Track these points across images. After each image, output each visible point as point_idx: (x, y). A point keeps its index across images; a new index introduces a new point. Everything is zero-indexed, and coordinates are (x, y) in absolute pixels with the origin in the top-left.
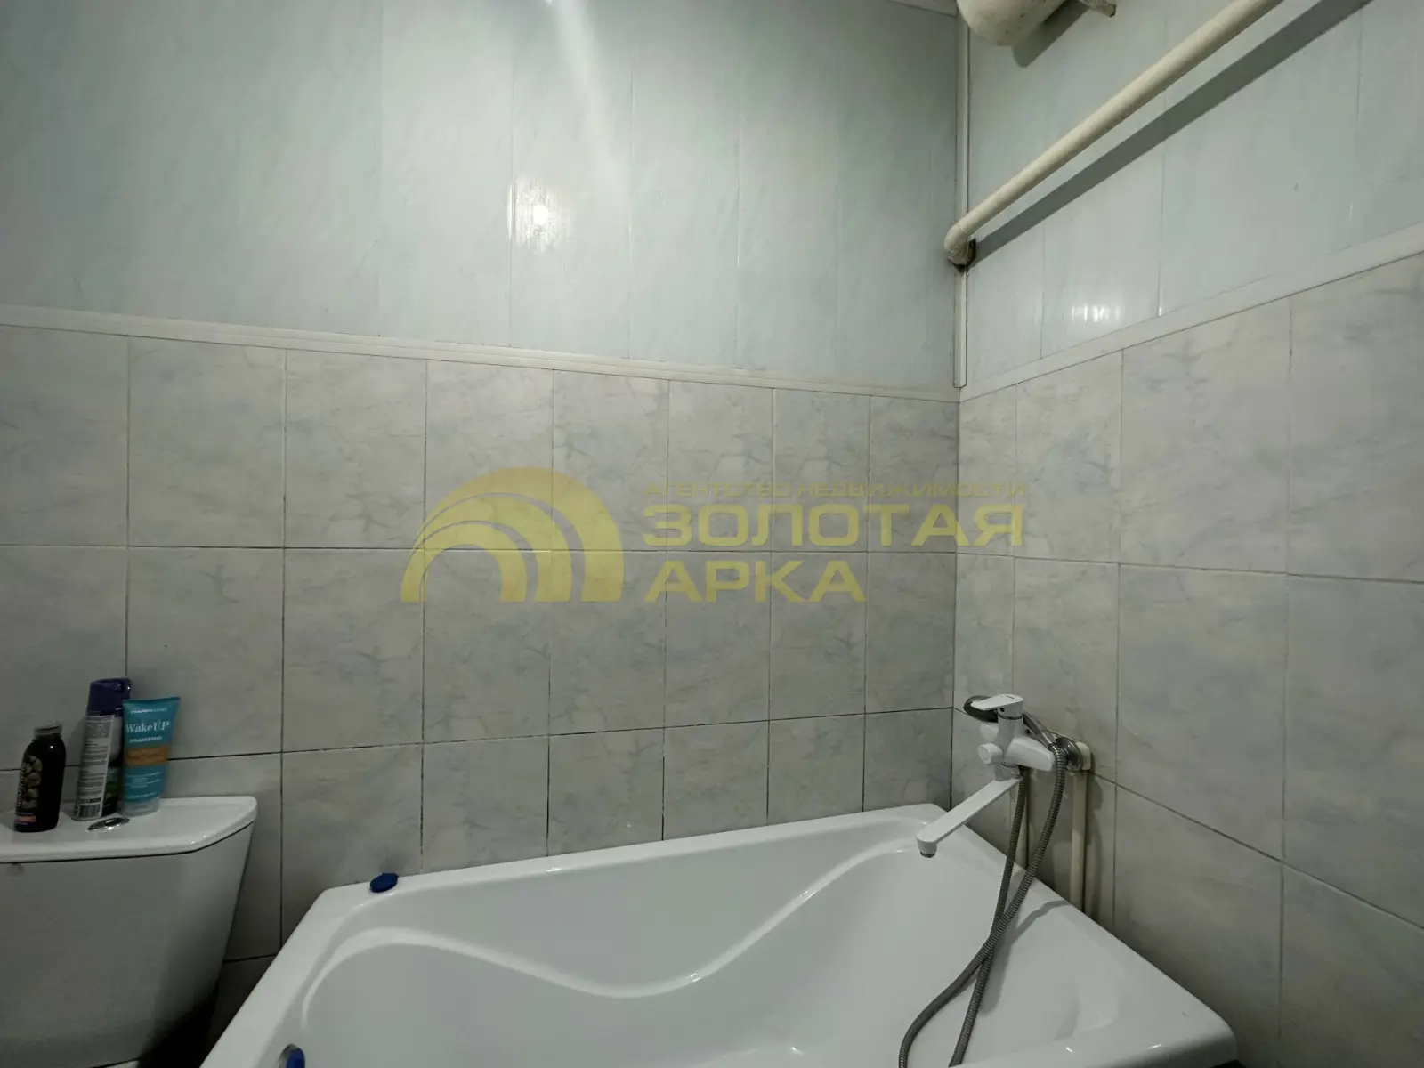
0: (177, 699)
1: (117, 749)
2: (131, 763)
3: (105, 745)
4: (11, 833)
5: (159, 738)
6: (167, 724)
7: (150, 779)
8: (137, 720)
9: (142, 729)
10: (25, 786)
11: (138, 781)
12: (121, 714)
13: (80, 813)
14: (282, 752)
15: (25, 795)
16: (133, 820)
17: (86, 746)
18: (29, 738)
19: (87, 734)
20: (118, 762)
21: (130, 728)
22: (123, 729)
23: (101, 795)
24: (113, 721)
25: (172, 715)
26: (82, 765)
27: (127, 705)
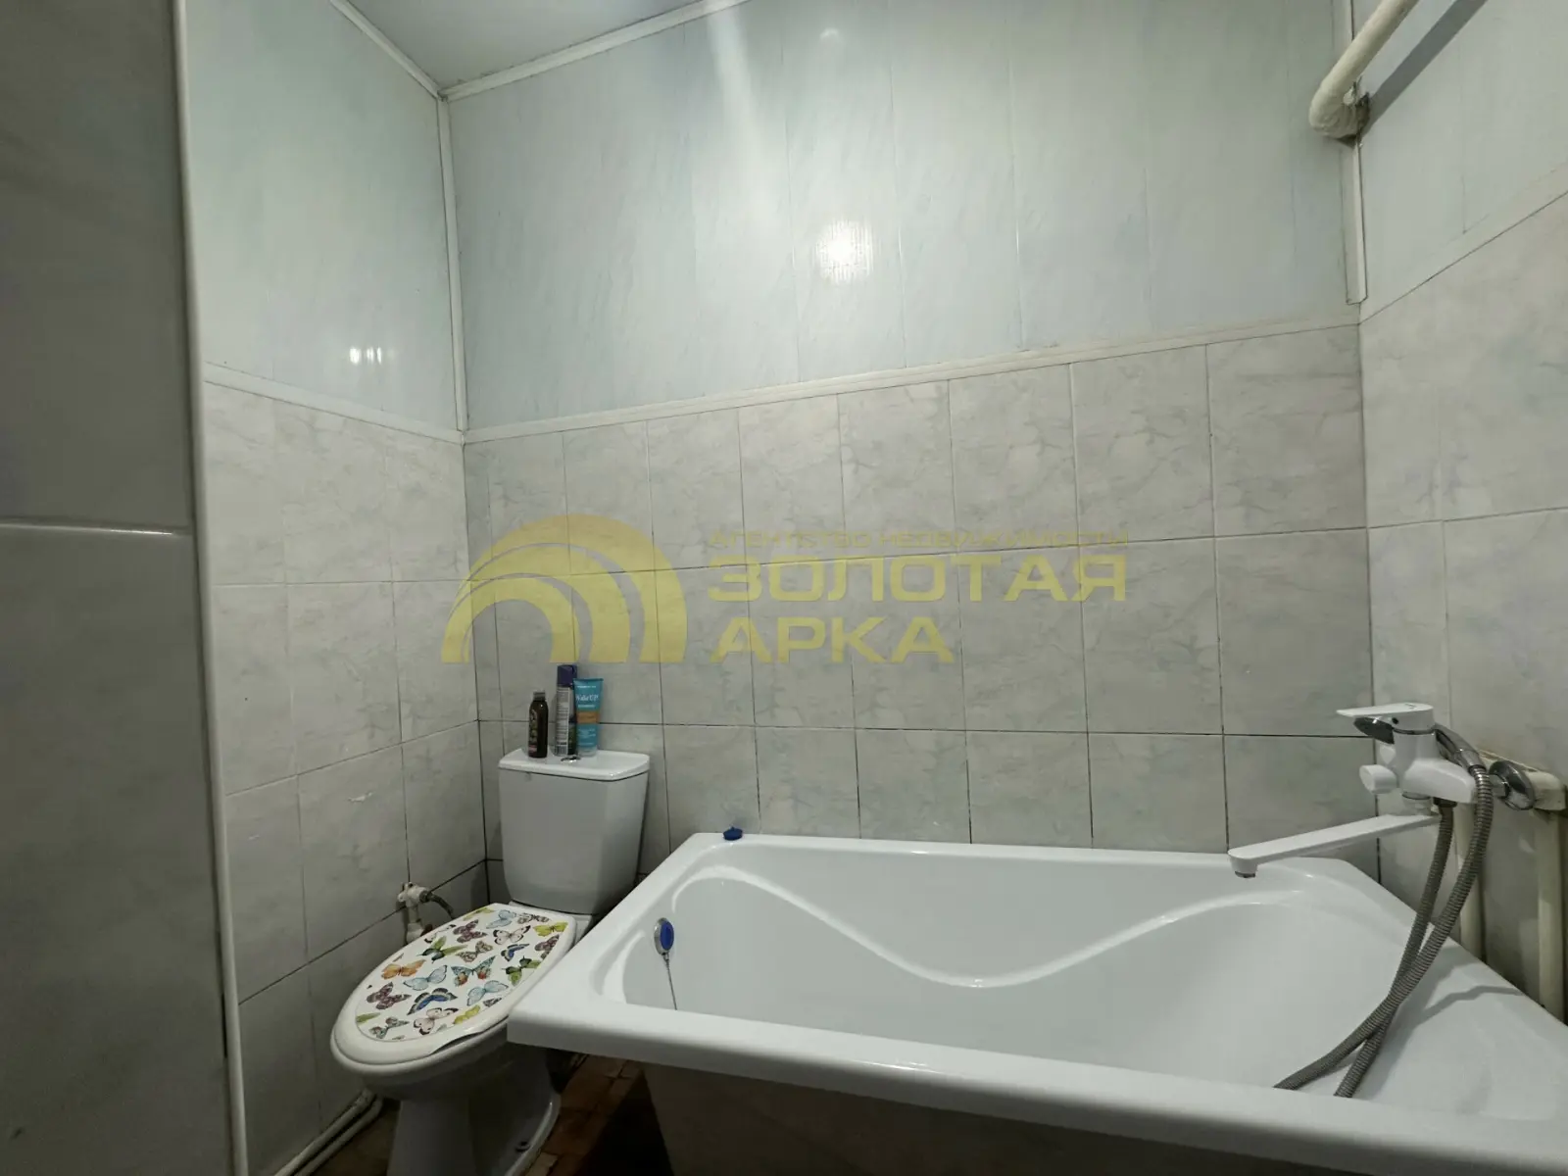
0: (601, 680)
1: (572, 713)
2: (580, 721)
3: (566, 707)
4: (527, 757)
5: (592, 706)
6: (596, 696)
7: (591, 733)
8: (582, 693)
9: (584, 698)
10: (531, 730)
11: (584, 734)
12: (573, 687)
13: (557, 751)
14: (663, 724)
15: (531, 736)
16: (583, 759)
17: (557, 707)
18: (531, 698)
19: (557, 698)
20: (573, 720)
21: (578, 697)
22: (575, 698)
23: (566, 741)
24: (569, 691)
25: (599, 691)
26: (557, 719)
27: (576, 683)
